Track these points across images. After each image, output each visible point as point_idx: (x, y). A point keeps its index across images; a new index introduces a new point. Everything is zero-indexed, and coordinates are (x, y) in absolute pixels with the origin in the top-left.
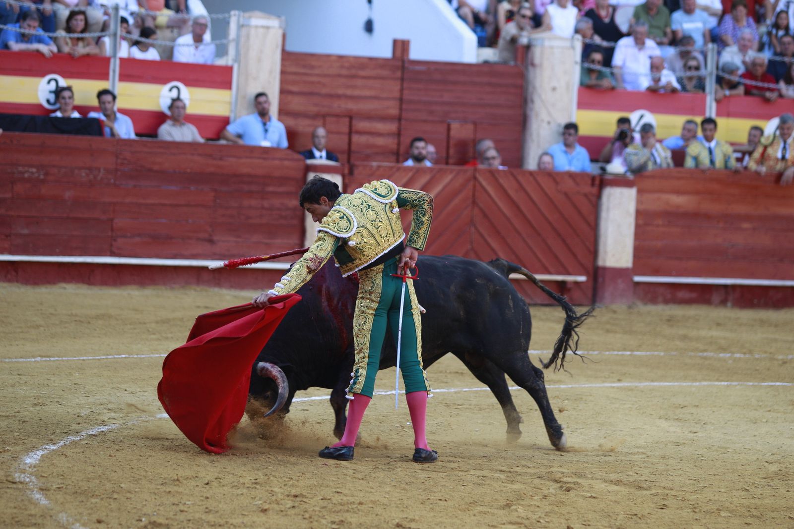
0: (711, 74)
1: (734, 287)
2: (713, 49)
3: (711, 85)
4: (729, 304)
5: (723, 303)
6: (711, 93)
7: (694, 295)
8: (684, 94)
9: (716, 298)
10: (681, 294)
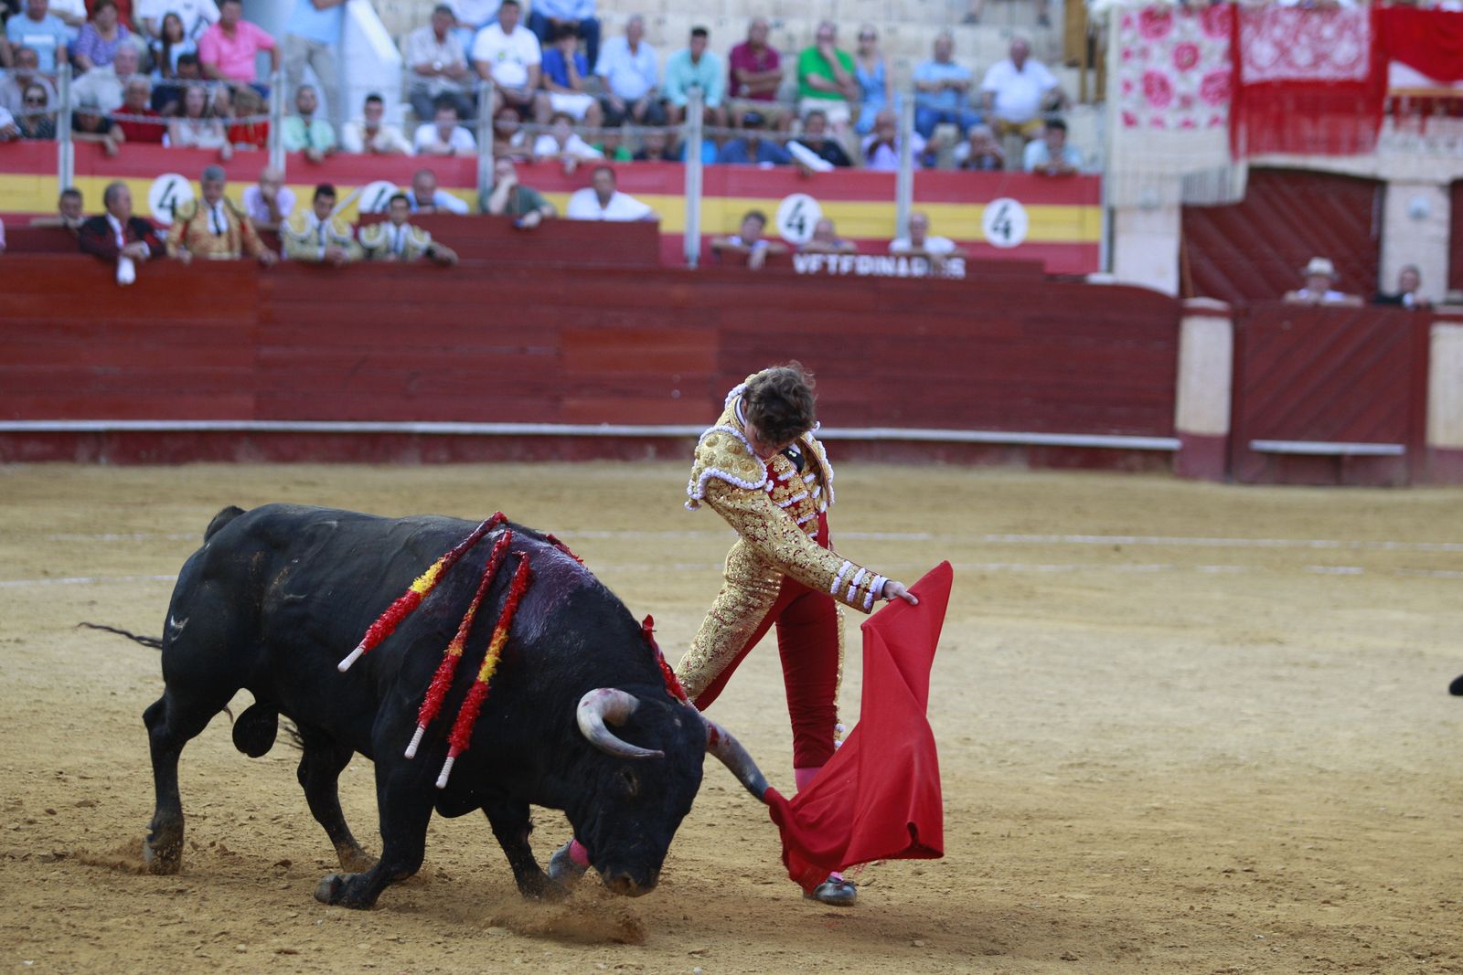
0: (64, 110)
1: (110, 434)
2: (66, 73)
3: (63, 129)
4: (103, 459)
5: (94, 459)
6: (65, 140)
7: (49, 448)
8: (25, 142)
9: (83, 450)
10: (30, 447)
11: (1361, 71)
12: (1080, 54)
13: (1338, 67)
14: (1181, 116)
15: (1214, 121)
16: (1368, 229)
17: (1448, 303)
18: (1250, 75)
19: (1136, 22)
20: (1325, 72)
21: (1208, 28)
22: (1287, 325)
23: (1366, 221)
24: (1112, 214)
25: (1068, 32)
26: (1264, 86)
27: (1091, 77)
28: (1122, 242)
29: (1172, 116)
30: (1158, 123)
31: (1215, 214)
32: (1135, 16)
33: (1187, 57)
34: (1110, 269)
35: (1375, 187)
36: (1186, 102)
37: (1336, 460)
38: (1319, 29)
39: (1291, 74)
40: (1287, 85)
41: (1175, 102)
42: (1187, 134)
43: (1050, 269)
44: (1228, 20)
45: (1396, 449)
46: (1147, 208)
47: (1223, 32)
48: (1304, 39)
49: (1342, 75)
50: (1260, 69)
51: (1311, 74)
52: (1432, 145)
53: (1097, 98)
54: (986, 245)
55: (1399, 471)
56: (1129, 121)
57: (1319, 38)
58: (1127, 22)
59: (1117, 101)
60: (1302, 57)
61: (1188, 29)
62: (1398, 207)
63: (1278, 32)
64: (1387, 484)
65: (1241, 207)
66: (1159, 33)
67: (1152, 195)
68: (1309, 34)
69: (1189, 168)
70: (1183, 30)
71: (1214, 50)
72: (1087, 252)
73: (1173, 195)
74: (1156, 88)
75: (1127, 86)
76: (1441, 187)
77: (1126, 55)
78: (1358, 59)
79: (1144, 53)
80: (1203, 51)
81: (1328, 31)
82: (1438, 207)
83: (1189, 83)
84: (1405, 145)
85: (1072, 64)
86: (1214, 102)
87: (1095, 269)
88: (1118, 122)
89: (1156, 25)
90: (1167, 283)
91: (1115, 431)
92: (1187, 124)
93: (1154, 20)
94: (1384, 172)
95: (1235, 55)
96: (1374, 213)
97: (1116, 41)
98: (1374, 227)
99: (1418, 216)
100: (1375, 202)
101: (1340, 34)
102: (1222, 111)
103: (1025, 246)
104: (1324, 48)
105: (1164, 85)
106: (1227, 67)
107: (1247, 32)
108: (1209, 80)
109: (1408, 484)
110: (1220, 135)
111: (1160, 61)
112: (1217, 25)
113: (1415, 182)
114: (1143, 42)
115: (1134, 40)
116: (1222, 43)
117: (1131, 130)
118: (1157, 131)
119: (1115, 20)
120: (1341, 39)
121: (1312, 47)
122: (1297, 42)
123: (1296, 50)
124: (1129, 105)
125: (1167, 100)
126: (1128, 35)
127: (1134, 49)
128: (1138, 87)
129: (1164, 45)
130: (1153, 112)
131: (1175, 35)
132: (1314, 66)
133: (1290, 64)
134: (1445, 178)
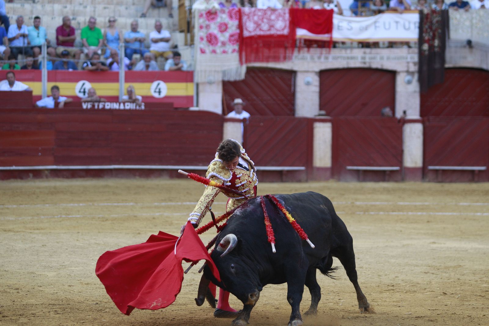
11: (286, 32)
12: (185, 27)
13: (278, 30)
14: (222, 49)
15: (234, 51)
16: (290, 89)
17: (320, 115)
18: (246, 34)
19: (204, 15)
20: (273, 32)
21: (231, 17)
22: (262, 124)
23: (289, 86)
24: (197, 85)
25: (180, 20)
26: (251, 38)
27: (189, 35)
28: (201, 95)
29: (219, 49)
30: (214, 52)
31: (234, 84)
32: (204, 13)
33: (223, 28)
34: (197, 106)
35: (292, 73)
36: (224, 44)
37: (281, 172)
38: (270, 16)
39: (262, 33)
40: (260, 37)
41: (220, 44)
42: (224, 55)
43: (175, 106)
44: (238, 14)
45: (303, 168)
46: (210, 83)
47: (236, 19)
48: (265, 20)
49: (279, 33)
50: (250, 32)
51: (268, 33)
52: (312, 58)
53: (190, 43)
54: (152, 97)
55: (303, 176)
56: (203, 52)
57: (270, 20)
58: (201, 16)
59: (199, 44)
60: (265, 27)
61: (224, 18)
62: (300, 81)
63: (256, 18)
64: (299, 181)
65: (243, 81)
66: (213, 19)
67: (212, 78)
68: (267, 19)
69: (225, 68)
70: (221, 18)
71: (233, 25)
72: (189, 99)
73: (219, 78)
74: (211, 39)
75: (202, 39)
76: (316, 73)
77: (201, 27)
78: (285, 27)
79: (208, 27)
80: (229, 26)
81: (273, 17)
82: (315, 80)
83: (223, 37)
84: (303, 58)
85: (182, 31)
86: (233, 44)
87: (192, 106)
88: (199, 52)
89: (212, 16)
90: (219, 110)
91: (201, 164)
92: (224, 52)
93: (211, 14)
94: (295, 68)
95: (241, 27)
96: (292, 83)
97: (197, 22)
98: (292, 88)
99: (308, 84)
100: (293, 79)
101: (277, 18)
102: (236, 47)
103: (166, 97)
104: (272, 23)
105: (216, 38)
106: (238, 31)
107: (245, 18)
108: (232, 36)
109: (307, 181)
110: (236, 55)
111: (214, 29)
112: (234, 16)
113: (307, 72)
114: (207, 22)
115: (204, 22)
116: (236, 23)
117: (203, 55)
118: (213, 55)
119: (197, 15)
120: (278, 20)
121: (268, 23)
122: (263, 21)
123: (263, 25)
124: (202, 46)
125: (217, 44)
126: (201, 20)
127: (204, 25)
128: (205, 39)
129: (215, 24)
130: (211, 48)
131: (219, 20)
132: (269, 30)
133: (260, 30)
134: (317, 69)
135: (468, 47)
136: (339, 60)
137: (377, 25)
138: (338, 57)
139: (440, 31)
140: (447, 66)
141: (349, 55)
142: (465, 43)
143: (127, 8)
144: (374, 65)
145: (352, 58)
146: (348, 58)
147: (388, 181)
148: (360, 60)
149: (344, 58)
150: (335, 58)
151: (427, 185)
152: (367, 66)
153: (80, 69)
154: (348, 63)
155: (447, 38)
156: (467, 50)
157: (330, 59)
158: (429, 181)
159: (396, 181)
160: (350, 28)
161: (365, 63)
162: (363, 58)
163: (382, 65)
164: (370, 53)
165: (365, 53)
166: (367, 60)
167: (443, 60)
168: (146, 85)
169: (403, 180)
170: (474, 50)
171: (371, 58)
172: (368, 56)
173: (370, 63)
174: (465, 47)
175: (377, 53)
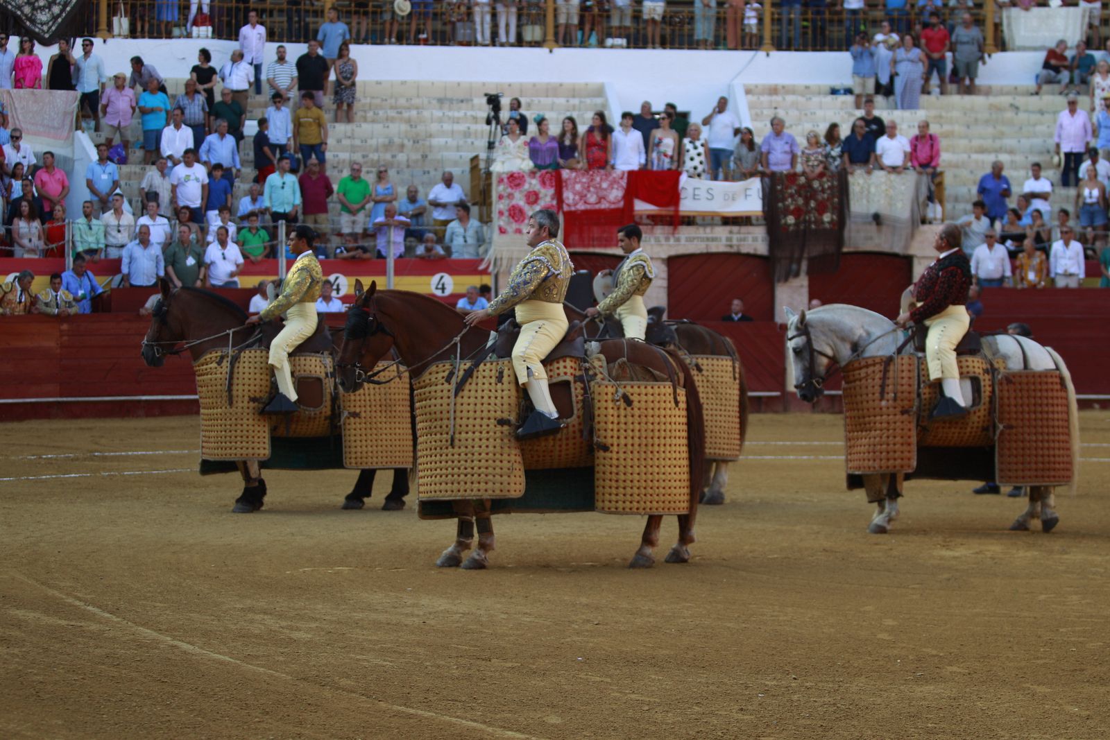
11: (620, 204)
12: (481, 198)
13: (610, 203)
18: (567, 207)
19: (506, 180)
20: (604, 205)
21: (543, 183)
24: (496, 278)
26: (572, 213)
27: (485, 208)
30: (519, 231)
32: (505, 176)
33: (533, 198)
38: (600, 183)
39: (589, 207)
40: (584, 212)
44: (554, 179)
47: (552, 186)
48: (592, 189)
49: (613, 206)
50: (569, 205)
51: (597, 207)
52: (657, 240)
53: (487, 220)
56: (502, 231)
57: (599, 188)
58: (501, 181)
59: (498, 222)
60: (592, 199)
61: (533, 184)
63: (578, 187)
66: (518, 185)
68: (596, 188)
70: (530, 184)
71: (547, 194)
74: (516, 214)
75: (501, 213)
76: (663, 260)
77: (501, 197)
78: (619, 198)
79: (510, 196)
80: (541, 195)
81: (605, 185)
82: (662, 272)
88: (496, 231)
89: (517, 181)
93: (515, 179)
95: (559, 195)
97: (496, 190)
101: (611, 186)
103: (452, 295)
104: (602, 193)
105: (521, 211)
106: (555, 203)
107: (564, 186)
111: (519, 200)
112: (548, 183)
114: (509, 190)
115: (504, 190)
116: (551, 191)
117: (504, 237)
118: (518, 236)
119: (494, 180)
120: (612, 188)
121: (597, 193)
122: (589, 191)
123: (589, 195)
124: (502, 223)
125: (523, 221)
126: (501, 187)
127: (505, 194)
128: (506, 214)
129: (521, 192)
130: (515, 226)
131: (526, 186)
132: (599, 202)
133: (585, 202)
134: (665, 256)
135: (874, 223)
136: (695, 242)
137: (748, 192)
138: (694, 238)
139: (836, 200)
140: (845, 250)
141: (710, 236)
142: (870, 219)
143: (398, 173)
144: (744, 250)
145: (714, 239)
146: (708, 239)
147: (765, 412)
148: (724, 242)
149: (702, 239)
150: (690, 240)
151: (818, 417)
152: (734, 250)
153: (332, 259)
154: (707, 246)
155: (846, 211)
156: (874, 227)
157: (683, 242)
158: (823, 412)
159: (776, 412)
160: (710, 197)
161: (731, 246)
162: (729, 239)
163: (755, 250)
164: (739, 233)
165: (731, 232)
166: (735, 242)
167: (840, 241)
168: (423, 279)
169: (786, 410)
170: (884, 228)
171: (740, 240)
172: (735, 237)
173: (738, 246)
174: (870, 223)
175: (749, 233)
